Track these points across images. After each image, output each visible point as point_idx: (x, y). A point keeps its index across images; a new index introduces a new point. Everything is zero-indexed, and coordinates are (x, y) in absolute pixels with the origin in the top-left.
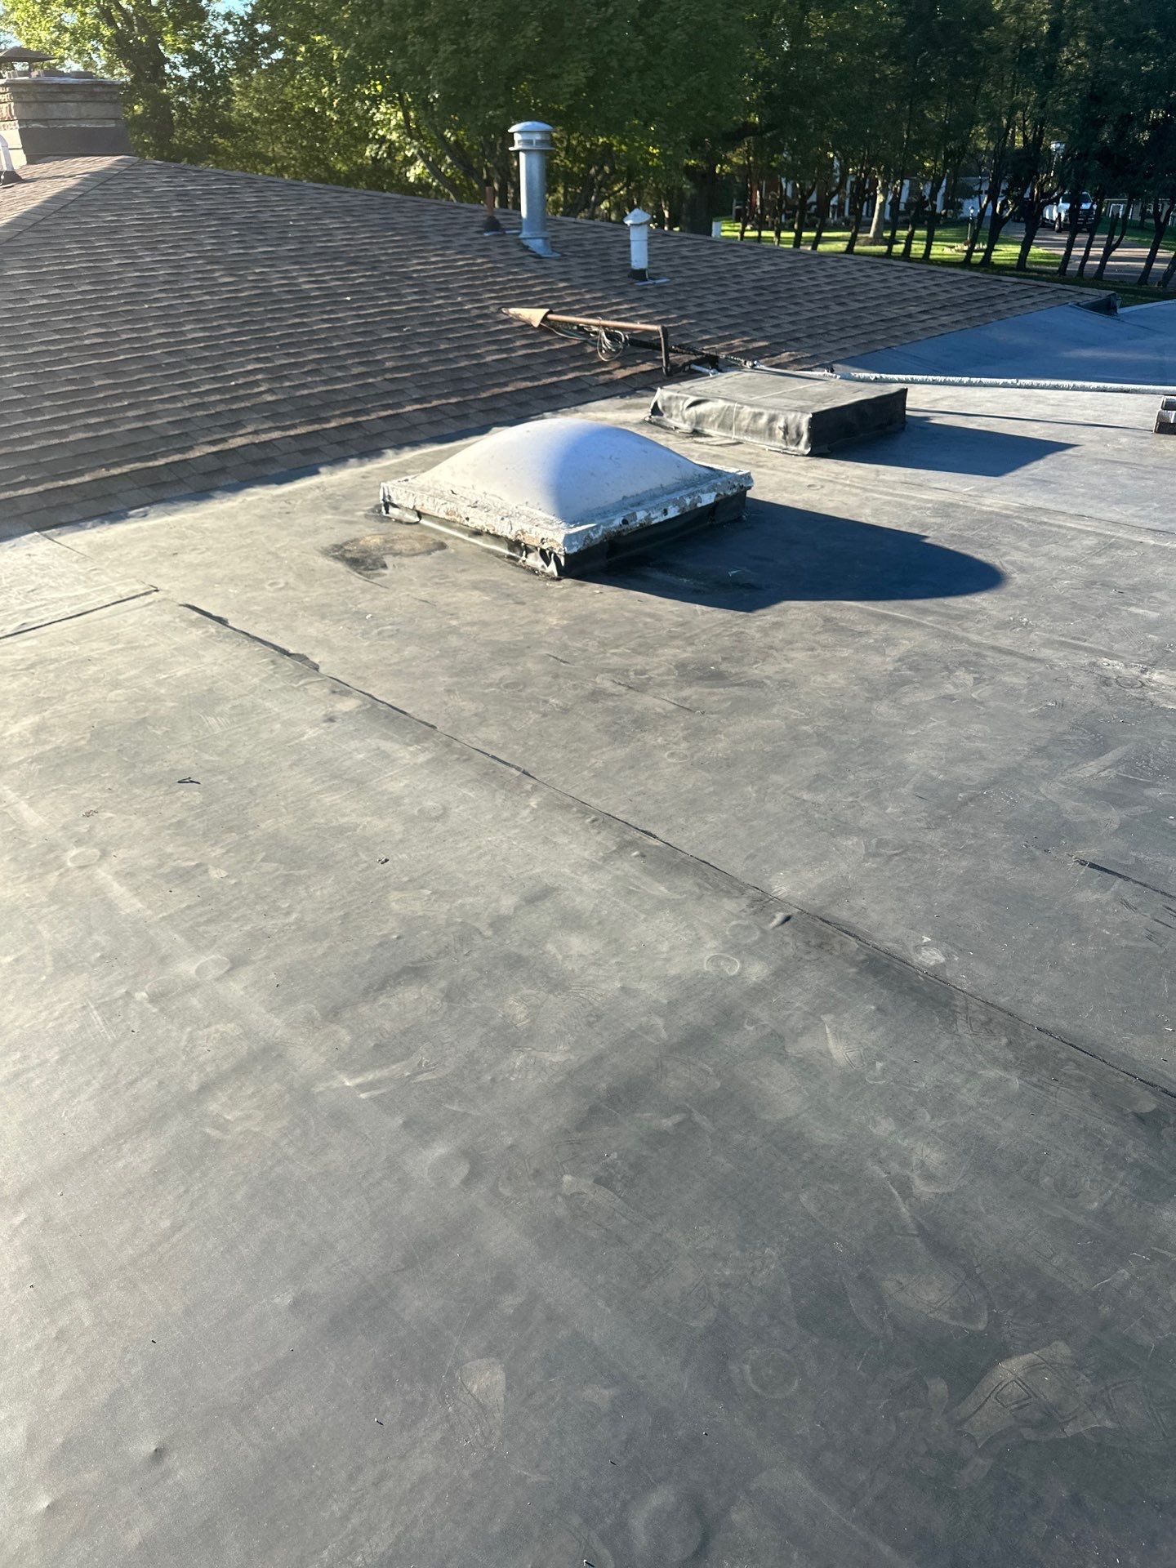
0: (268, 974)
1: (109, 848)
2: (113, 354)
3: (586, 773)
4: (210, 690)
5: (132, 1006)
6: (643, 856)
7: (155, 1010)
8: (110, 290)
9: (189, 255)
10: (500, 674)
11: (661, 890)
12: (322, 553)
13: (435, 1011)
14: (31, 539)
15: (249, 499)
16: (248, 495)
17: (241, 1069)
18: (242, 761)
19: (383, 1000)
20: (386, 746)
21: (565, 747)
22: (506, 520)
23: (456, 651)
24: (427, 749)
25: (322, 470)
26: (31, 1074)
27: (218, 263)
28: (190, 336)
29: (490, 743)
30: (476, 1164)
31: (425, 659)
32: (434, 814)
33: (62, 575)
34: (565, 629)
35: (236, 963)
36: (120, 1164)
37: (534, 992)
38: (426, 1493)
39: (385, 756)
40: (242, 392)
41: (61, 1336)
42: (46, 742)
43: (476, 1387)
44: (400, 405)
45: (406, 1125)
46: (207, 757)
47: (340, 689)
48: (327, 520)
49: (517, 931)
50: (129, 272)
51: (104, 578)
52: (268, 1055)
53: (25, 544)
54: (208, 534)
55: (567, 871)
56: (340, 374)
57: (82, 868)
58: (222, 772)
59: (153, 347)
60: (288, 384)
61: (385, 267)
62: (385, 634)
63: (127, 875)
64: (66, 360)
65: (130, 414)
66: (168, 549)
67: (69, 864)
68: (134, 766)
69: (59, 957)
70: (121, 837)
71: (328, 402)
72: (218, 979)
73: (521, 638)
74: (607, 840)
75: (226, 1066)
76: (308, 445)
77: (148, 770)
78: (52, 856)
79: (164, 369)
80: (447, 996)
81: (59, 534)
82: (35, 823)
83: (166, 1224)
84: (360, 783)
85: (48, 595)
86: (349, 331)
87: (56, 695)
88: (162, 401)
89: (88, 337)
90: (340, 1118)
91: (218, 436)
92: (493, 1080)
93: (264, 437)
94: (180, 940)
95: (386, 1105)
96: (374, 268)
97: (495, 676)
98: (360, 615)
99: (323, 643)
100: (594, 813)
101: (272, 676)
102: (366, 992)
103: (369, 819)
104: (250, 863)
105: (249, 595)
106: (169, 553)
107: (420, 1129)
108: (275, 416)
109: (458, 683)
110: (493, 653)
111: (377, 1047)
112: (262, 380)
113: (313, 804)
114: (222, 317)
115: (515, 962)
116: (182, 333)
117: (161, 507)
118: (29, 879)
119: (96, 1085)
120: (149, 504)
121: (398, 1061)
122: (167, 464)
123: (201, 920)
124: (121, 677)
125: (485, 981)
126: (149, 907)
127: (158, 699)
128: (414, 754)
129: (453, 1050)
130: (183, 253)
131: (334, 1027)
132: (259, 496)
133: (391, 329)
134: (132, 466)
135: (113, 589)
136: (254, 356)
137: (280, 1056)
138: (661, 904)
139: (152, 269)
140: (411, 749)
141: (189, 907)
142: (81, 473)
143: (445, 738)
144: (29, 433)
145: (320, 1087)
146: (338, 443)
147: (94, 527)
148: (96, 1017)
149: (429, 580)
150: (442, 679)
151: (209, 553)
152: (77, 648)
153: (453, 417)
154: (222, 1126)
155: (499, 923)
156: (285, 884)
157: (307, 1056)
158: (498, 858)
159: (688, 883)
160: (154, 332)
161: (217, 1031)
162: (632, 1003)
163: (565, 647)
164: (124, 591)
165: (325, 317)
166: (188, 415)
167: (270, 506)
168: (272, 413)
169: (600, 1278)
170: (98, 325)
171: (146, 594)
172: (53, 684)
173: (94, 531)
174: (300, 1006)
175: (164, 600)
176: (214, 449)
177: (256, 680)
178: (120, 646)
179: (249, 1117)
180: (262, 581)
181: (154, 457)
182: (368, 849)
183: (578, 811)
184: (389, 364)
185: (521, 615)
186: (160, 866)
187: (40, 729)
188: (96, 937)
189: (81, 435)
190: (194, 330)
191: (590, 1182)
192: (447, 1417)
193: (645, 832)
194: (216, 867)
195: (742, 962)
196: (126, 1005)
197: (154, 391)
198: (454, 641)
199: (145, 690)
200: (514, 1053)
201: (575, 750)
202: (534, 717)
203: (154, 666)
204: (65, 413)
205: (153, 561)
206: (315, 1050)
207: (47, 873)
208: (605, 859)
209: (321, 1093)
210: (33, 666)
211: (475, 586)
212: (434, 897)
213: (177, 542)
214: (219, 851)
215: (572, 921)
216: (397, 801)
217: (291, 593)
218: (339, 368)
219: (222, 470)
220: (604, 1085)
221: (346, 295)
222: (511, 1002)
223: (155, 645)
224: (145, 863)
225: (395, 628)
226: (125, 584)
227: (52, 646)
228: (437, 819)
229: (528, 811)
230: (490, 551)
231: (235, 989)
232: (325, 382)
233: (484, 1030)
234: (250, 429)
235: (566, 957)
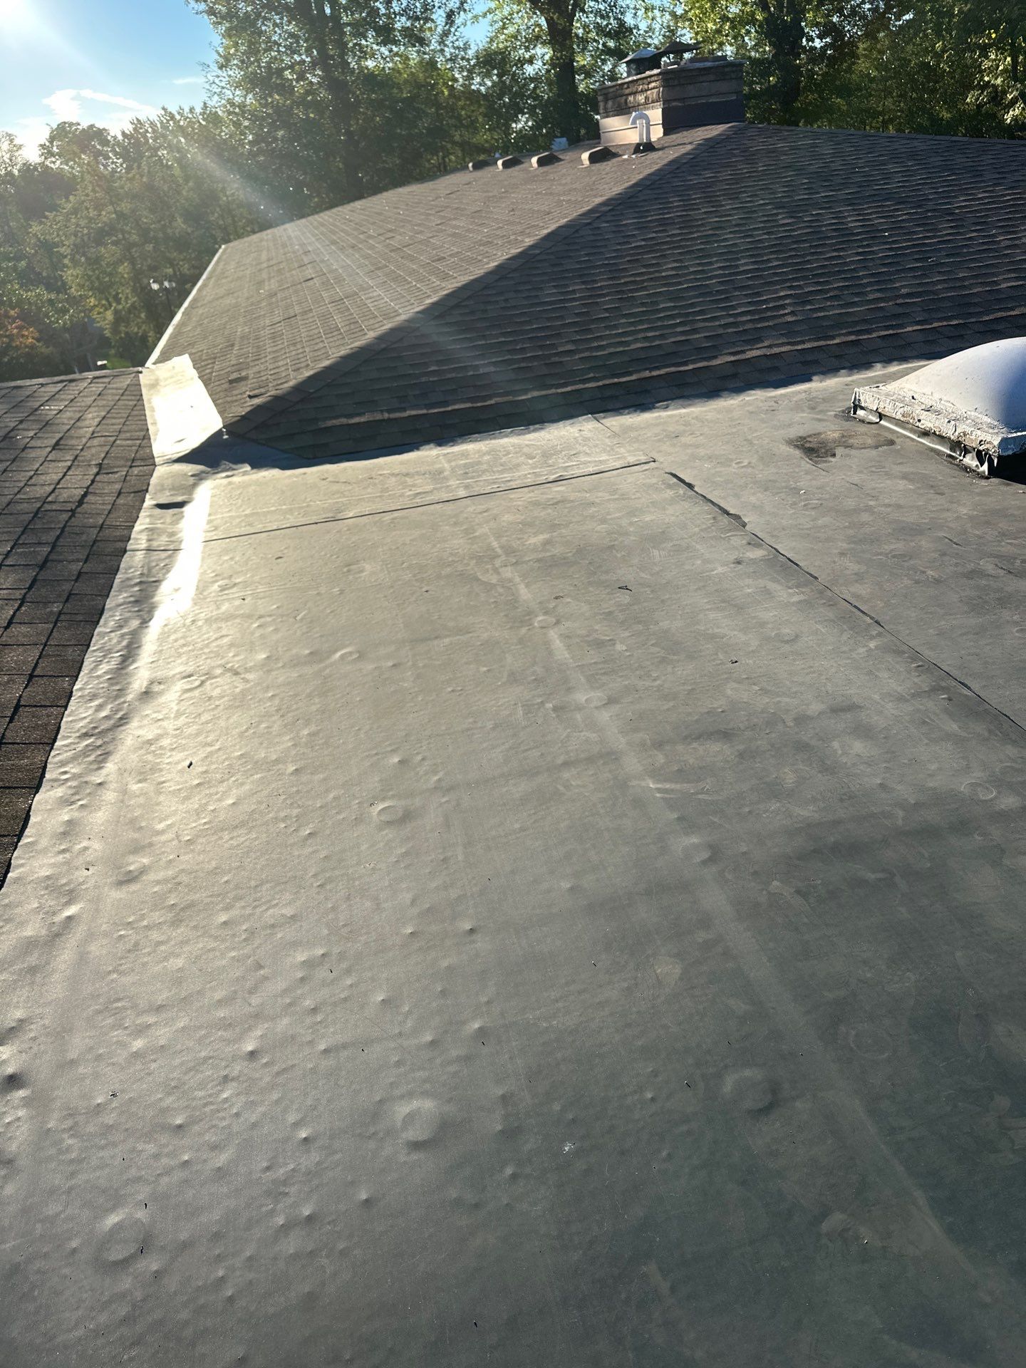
0: (628, 712)
1: (562, 619)
2: (680, 283)
3: (931, 631)
4: (663, 532)
5: (542, 710)
6: (950, 699)
7: (554, 715)
8: (692, 233)
9: (762, 202)
10: (892, 547)
11: (953, 727)
12: (787, 442)
13: (728, 761)
14: (584, 420)
15: (747, 399)
16: (748, 396)
17: (590, 760)
18: (664, 581)
19: (695, 745)
20: (772, 586)
21: (922, 609)
22: (953, 423)
23: (863, 524)
24: (803, 593)
25: (815, 378)
26: (475, 731)
27: (784, 207)
28: (742, 269)
29: (857, 596)
30: (715, 854)
31: (834, 528)
32: (786, 638)
33: (596, 446)
34: (971, 518)
35: (611, 701)
36: (505, 790)
37: (807, 769)
38: (606, 1009)
39: (767, 592)
40: (769, 314)
41: (445, 860)
42: (549, 551)
43: (659, 970)
44: (901, 326)
45: (679, 819)
46: (643, 575)
47: (756, 541)
48: (802, 417)
49: (814, 728)
50: (712, 218)
51: (622, 450)
52: (612, 756)
53: (580, 423)
54: (706, 423)
55: (877, 697)
56: (856, 299)
57: (542, 628)
58: (650, 586)
59: (710, 278)
60: (809, 307)
61: (930, 205)
62: (810, 506)
63: (566, 637)
64: (645, 288)
65: (679, 329)
66: (673, 433)
67: (536, 624)
68: (595, 573)
69: (512, 674)
70: (572, 615)
71: (839, 323)
72: (597, 708)
73: (927, 521)
74: (924, 682)
75: (582, 756)
76: (809, 358)
77: (604, 577)
78: (527, 618)
79: (713, 296)
80: (740, 754)
81: (604, 418)
82: (525, 598)
83: (517, 826)
84: (740, 608)
85: (583, 458)
86: (878, 262)
87: (564, 523)
88: (704, 320)
89: (667, 270)
90: (639, 803)
91: (739, 349)
92: (750, 812)
93: (776, 350)
94: (583, 679)
95: (670, 804)
96: (920, 206)
97: (887, 548)
98: (796, 491)
99: (757, 508)
100: (922, 660)
101: (709, 528)
102: (686, 738)
103: (736, 633)
104: (643, 645)
105: (717, 470)
106: (673, 435)
107: (687, 824)
108: (790, 334)
109: (853, 549)
110: (894, 530)
111: (680, 771)
112: (789, 304)
113: (701, 616)
114: (772, 253)
115: (802, 747)
116: (737, 266)
117: (680, 402)
118: (511, 628)
119: (507, 746)
120: (672, 399)
121: (688, 782)
122: (694, 369)
123: (600, 672)
124: (609, 517)
125: (773, 753)
126: (572, 658)
127: (627, 534)
128: (791, 595)
129: (730, 787)
130: (757, 201)
131: (656, 752)
132: (757, 397)
133: (917, 260)
134: (668, 369)
135: (625, 458)
136: (788, 284)
137: (616, 759)
138: (948, 737)
139: (730, 215)
140: (790, 591)
141: (595, 663)
142: (630, 374)
143: (821, 587)
144: (605, 343)
145: (634, 783)
146: (836, 357)
147: (629, 413)
148: (520, 712)
149: (866, 468)
150: (840, 544)
151: (701, 438)
152: (588, 495)
153: (948, 337)
154: (567, 787)
155: (801, 720)
156: (660, 662)
157: (632, 764)
158: (824, 677)
159: (980, 728)
160: (716, 266)
161: (584, 736)
162: (883, 795)
163: (965, 532)
164: (632, 460)
165: (861, 250)
166: (721, 331)
167: (761, 404)
168: (789, 331)
169: (771, 945)
170: (675, 261)
171: (645, 463)
172: (566, 516)
173: (628, 417)
174: (640, 735)
175: (656, 468)
176: (733, 358)
177: (697, 529)
178: (616, 496)
179: (584, 786)
180: (732, 460)
181: (686, 363)
182: (726, 652)
183: (909, 657)
184: (904, 291)
185: (936, 503)
186: (587, 636)
187: (547, 543)
188: (535, 668)
189: (639, 345)
190: (746, 264)
191: (793, 890)
192: (636, 978)
193: (962, 684)
194: (621, 643)
195: (999, 793)
196: (539, 708)
197: (701, 312)
198: (865, 517)
199: (621, 527)
200: (773, 801)
201: (931, 613)
202: (907, 582)
203: (632, 513)
204: (633, 328)
205: (659, 441)
206: (639, 762)
207: (521, 627)
208: (913, 696)
209: (633, 786)
210: (557, 503)
211: (905, 477)
212: (760, 692)
213: (682, 428)
214: (627, 634)
215: (863, 731)
216: (763, 624)
217: (750, 470)
218: (857, 294)
219: (735, 376)
220: (832, 839)
221: (885, 230)
222: (786, 770)
223: (639, 498)
224: (579, 632)
225: (820, 502)
226: (635, 455)
227: (573, 492)
228: (787, 642)
229: (865, 649)
230: (933, 450)
231: (605, 716)
232: (841, 306)
233: (758, 782)
234: (766, 344)
235: (844, 753)
